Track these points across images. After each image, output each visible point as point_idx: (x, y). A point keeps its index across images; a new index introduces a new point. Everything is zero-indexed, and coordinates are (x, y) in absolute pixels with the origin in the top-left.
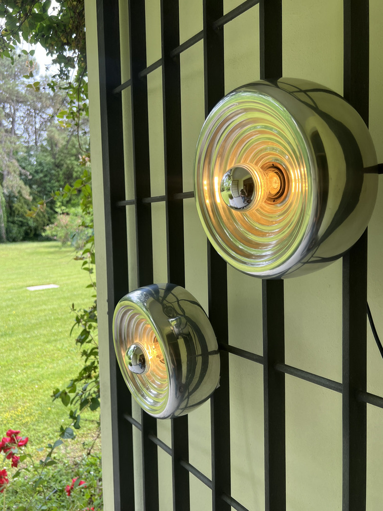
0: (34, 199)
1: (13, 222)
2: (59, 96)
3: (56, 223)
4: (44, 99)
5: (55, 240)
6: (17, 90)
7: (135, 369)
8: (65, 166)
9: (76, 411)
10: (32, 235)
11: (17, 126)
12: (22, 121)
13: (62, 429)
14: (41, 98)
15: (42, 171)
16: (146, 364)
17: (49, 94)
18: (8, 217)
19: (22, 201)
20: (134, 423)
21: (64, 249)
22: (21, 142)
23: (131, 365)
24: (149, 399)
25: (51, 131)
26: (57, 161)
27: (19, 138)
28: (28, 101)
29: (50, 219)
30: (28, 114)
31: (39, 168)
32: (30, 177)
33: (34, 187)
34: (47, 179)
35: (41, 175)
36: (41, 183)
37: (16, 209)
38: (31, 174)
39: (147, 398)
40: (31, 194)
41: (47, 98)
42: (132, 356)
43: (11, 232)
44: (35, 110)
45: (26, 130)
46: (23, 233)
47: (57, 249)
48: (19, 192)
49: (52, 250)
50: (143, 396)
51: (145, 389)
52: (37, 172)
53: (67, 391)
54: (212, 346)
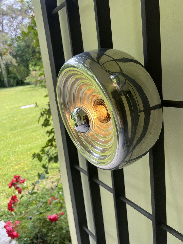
0: (19, 65)
1: (11, 77)
2: (23, 9)
3: (31, 76)
4: (16, 12)
5: (31, 84)
6: (2, 8)
7: (80, 129)
8: (31, 46)
9: (46, 164)
10: (20, 83)
11: (5, 28)
12: (7, 25)
13: (39, 174)
14: (14, 11)
15: (20, 50)
16: (90, 124)
17: (18, 9)
18: (8, 75)
19: (13, 66)
20: (82, 170)
21: (36, 88)
22: (8, 36)
23: (76, 125)
24: (95, 154)
25: (22, 29)
26: (27, 44)
27: (7, 34)
28: (8, 14)
29: (28, 74)
30: (9, 21)
31: (19, 49)
32: (15, 54)
33: (18, 58)
34: (23, 54)
35: (20, 52)
36: (21, 56)
37: (11, 70)
38: (15, 52)
39: (93, 153)
40: (17, 62)
41: (17, 11)
42: (76, 118)
43: (10, 82)
44: (13, 18)
45: (10, 29)
46: (16, 82)
47: (33, 89)
48: (11, 62)
49: (31, 89)
50: (89, 152)
51: (90, 147)
52: (18, 51)
53: (40, 153)
54: (154, 100)
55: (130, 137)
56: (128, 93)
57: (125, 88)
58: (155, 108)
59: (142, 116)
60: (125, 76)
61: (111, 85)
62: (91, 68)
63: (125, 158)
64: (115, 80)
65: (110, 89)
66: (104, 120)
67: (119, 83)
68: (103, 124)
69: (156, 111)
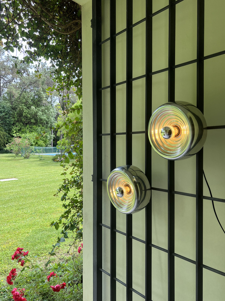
3: (12, 143)
4: (7, 70)
5: (11, 153)
8: (18, 109)
15: (4, 112)
21: (17, 158)
23: (118, 194)
25: (10, 89)
26: (14, 106)
29: (8, 140)
34: (7, 116)
35: (4, 114)
36: (3, 119)
42: (118, 191)
47: (13, 158)
49: (10, 158)
54: (148, 187)
55: (139, 200)
56: (139, 183)
57: (138, 182)
58: (148, 190)
59: (144, 192)
60: (138, 177)
61: (133, 179)
62: (126, 172)
63: (136, 209)
64: (135, 178)
65: (133, 181)
66: (128, 193)
67: (136, 179)
68: (127, 195)
69: (149, 191)
